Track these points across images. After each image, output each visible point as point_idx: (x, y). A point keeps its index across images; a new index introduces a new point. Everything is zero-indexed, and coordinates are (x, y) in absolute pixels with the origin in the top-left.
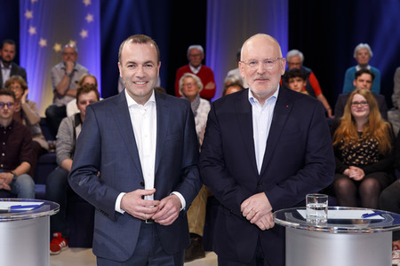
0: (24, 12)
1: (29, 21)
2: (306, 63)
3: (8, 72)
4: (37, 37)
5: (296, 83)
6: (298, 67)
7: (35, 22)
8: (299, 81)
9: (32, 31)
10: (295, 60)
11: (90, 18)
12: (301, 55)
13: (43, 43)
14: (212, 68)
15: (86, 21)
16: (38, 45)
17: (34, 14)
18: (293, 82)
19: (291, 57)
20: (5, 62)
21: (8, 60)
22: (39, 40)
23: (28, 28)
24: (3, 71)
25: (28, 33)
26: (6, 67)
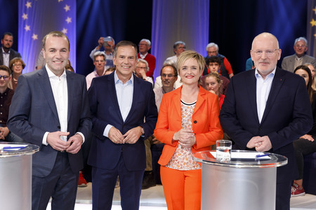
0: (22, 15)
1: (25, 21)
2: (220, 51)
3: (8, 55)
4: (31, 33)
5: (214, 66)
6: (214, 55)
7: (29, 22)
8: (216, 65)
9: (27, 28)
10: (212, 50)
11: (69, 20)
12: (216, 46)
13: (35, 37)
14: (155, 56)
15: (66, 22)
16: (32, 39)
17: (29, 17)
18: (212, 65)
19: (209, 48)
20: (5, 48)
21: (7, 46)
22: (32, 35)
23: (24, 26)
24: (4, 55)
25: (24, 30)
26: (7, 52)
